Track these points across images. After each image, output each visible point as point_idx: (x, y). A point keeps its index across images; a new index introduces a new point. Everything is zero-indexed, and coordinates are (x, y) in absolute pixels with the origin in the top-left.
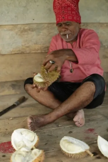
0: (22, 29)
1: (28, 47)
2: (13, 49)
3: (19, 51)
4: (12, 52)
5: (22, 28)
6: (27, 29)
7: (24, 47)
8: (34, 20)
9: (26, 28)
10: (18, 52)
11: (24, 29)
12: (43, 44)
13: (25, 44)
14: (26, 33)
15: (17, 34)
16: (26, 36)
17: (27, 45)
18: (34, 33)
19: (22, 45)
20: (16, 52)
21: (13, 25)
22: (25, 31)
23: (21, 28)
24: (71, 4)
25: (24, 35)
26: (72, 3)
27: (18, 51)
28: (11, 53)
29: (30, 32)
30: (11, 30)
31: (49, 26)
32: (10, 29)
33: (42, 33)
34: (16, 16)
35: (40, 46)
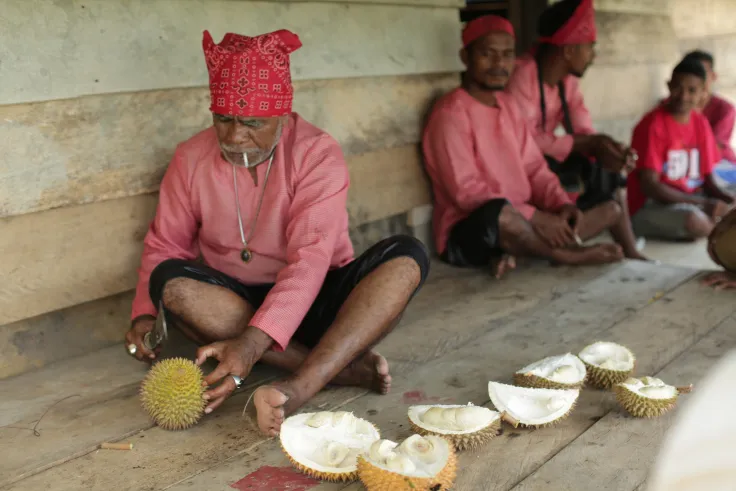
0: (60, 119)
1: (86, 181)
2: (44, 192)
3: (62, 197)
4: (41, 205)
5: (60, 113)
6: (74, 116)
7: (75, 182)
8: (97, 81)
9: (71, 113)
10: (61, 203)
11: (66, 116)
12: (128, 167)
13: (77, 173)
14: (74, 131)
15: (46, 136)
16: (76, 141)
17: (84, 174)
18: (98, 129)
19: (69, 176)
20: (55, 204)
21: (31, 104)
22: (70, 122)
23: (56, 114)
24: (271, 58)
25: (69, 138)
26: (273, 56)
27: (57, 200)
28: (37, 209)
29: (85, 127)
30: (28, 122)
31: (136, 100)
32: (24, 117)
33: (119, 129)
34: (44, 72)
35: (119, 173)
